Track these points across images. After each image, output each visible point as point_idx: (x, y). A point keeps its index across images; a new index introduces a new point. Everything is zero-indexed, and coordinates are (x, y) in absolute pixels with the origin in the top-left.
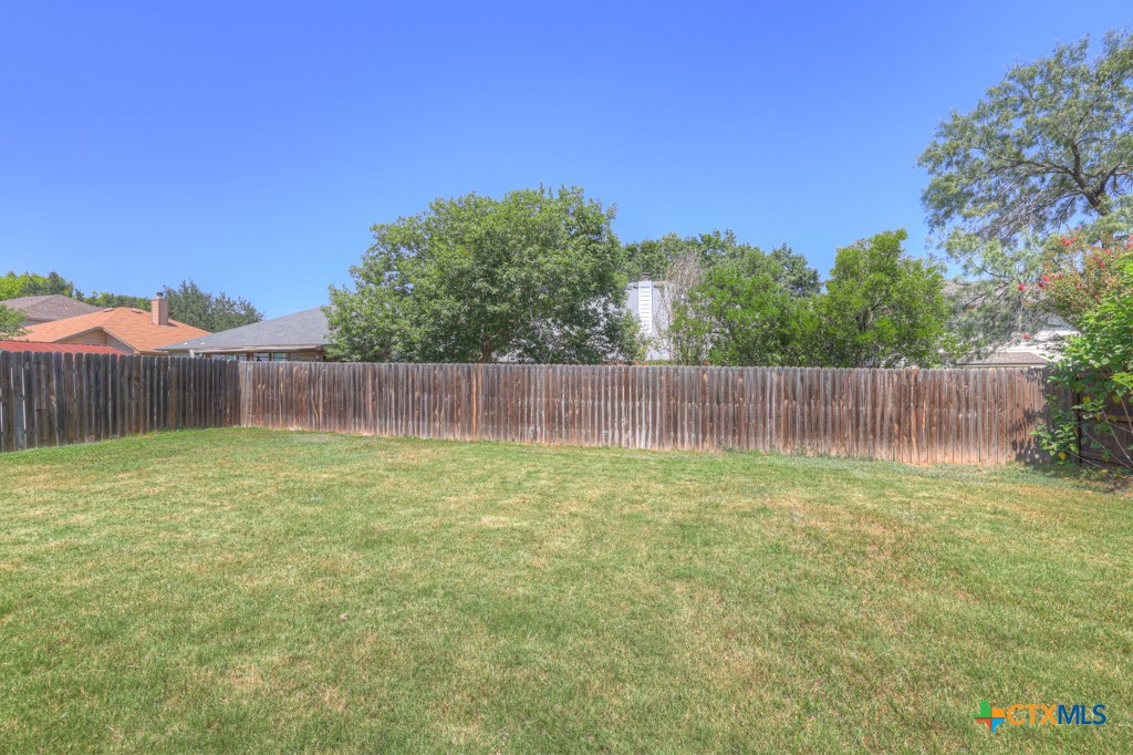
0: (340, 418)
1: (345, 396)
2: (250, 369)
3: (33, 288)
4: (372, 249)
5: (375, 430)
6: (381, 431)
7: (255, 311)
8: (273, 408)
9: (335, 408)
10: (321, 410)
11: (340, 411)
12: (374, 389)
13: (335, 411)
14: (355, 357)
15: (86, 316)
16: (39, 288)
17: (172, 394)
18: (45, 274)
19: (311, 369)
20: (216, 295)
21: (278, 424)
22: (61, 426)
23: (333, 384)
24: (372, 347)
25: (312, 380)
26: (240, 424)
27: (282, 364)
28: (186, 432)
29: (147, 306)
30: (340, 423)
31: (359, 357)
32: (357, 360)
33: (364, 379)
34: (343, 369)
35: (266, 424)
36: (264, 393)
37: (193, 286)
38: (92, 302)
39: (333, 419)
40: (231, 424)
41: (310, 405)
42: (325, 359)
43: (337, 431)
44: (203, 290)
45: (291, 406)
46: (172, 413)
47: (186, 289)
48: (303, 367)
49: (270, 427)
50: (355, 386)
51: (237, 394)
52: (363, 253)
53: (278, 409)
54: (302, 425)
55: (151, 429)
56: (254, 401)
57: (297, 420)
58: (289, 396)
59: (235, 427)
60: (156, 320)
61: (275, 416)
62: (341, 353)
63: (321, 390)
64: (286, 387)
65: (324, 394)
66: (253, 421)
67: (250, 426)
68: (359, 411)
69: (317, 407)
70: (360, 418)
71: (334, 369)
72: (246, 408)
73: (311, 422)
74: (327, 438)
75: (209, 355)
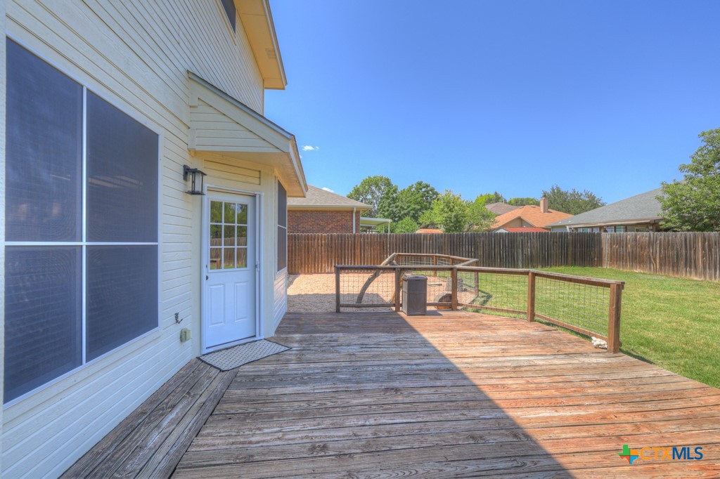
0: (673, 267)
1: (677, 253)
2: (608, 237)
3: (489, 201)
4: (701, 149)
5: (705, 277)
6: (711, 278)
7: (595, 197)
8: (623, 258)
9: (669, 261)
10: (658, 261)
11: (673, 263)
12: (703, 249)
13: (669, 263)
14: (684, 228)
15: (513, 212)
16: (491, 200)
17: (570, 249)
18: (492, 193)
19: (650, 237)
20: (571, 191)
21: (627, 268)
22: (531, 261)
23: (669, 245)
24: (703, 219)
25: (651, 243)
26: (602, 266)
27: (630, 235)
28: (576, 268)
29: (538, 204)
30: (673, 270)
31: (689, 228)
32: (688, 230)
33: (695, 242)
34: (676, 237)
35: (619, 267)
36: (617, 251)
37: (558, 188)
38: (510, 203)
39: (667, 267)
40: (597, 266)
41: (650, 258)
42: (659, 230)
43: (671, 275)
44: (563, 190)
45: (636, 258)
46: (570, 258)
47: (553, 190)
48: (645, 236)
49: (621, 269)
50: (686, 247)
51: (601, 250)
52: (692, 153)
53: (626, 259)
54: (642, 269)
55: (561, 265)
56: (611, 254)
57: (640, 266)
58: (635, 252)
59: (600, 267)
60: (542, 210)
61: (624, 263)
62: (673, 225)
63: (658, 249)
64: (632, 247)
65: (660, 252)
66: (610, 265)
67: (608, 268)
68: (690, 263)
69: (655, 260)
70: (690, 268)
71: (668, 237)
72: (606, 258)
73: (650, 268)
74: (664, 278)
75: (576, 229)
